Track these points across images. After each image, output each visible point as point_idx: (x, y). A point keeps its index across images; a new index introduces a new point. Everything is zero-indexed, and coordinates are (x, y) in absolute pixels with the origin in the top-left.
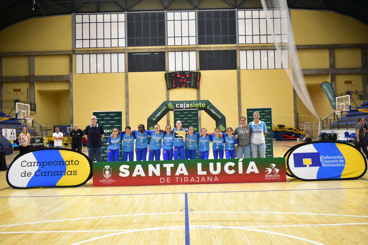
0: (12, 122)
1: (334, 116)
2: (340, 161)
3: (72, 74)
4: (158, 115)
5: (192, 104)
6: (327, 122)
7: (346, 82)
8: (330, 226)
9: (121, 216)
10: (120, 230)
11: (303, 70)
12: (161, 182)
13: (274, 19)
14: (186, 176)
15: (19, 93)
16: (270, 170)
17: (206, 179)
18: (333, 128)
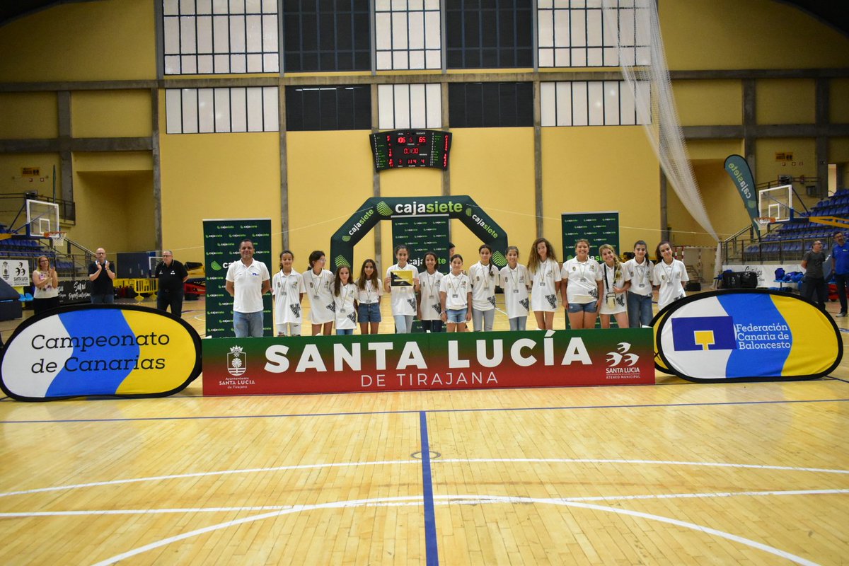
0: (19, 244)
1: (752, 234)
2: (781, 337)
3: (157, 135)
4: (354, 230)
5: (432, 205)
6: (735, 247)
7: (780, 157)
8: (775, 497)
9: (268, 469)
10: (266, 508)
11: (684, 128)
12: (363, 386)
13: (621, 10)
14: (422, 371)
15: (36, 178)
16: (617, 358)
17: (469, 378)
18: (749, 260)
